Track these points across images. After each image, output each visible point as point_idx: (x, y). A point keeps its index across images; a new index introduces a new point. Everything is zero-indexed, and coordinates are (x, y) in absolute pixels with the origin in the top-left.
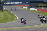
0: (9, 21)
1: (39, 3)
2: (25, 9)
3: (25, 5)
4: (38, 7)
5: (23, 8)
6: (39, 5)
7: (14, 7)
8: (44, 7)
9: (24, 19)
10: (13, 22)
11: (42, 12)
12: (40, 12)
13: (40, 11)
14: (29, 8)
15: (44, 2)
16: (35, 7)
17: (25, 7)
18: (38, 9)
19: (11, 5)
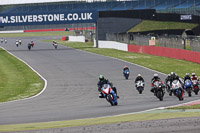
0: (9, 96)
1: (138, 20)
2: (77, 46)
3: (77, 26)
4: (132, 36)
5: (67, 39)
6: (137, 29)
7: (32, 34)
8: (158, 33)
9: (110, 84)
10: (25, 98)
11: (149, 57)
12: (139, 56)
13: (141, 51)
14: (92, 41)
15: (156, 14)
16: (119, 36)
17: (78, 34)
18: (131, 42)
19: (17, 26)
